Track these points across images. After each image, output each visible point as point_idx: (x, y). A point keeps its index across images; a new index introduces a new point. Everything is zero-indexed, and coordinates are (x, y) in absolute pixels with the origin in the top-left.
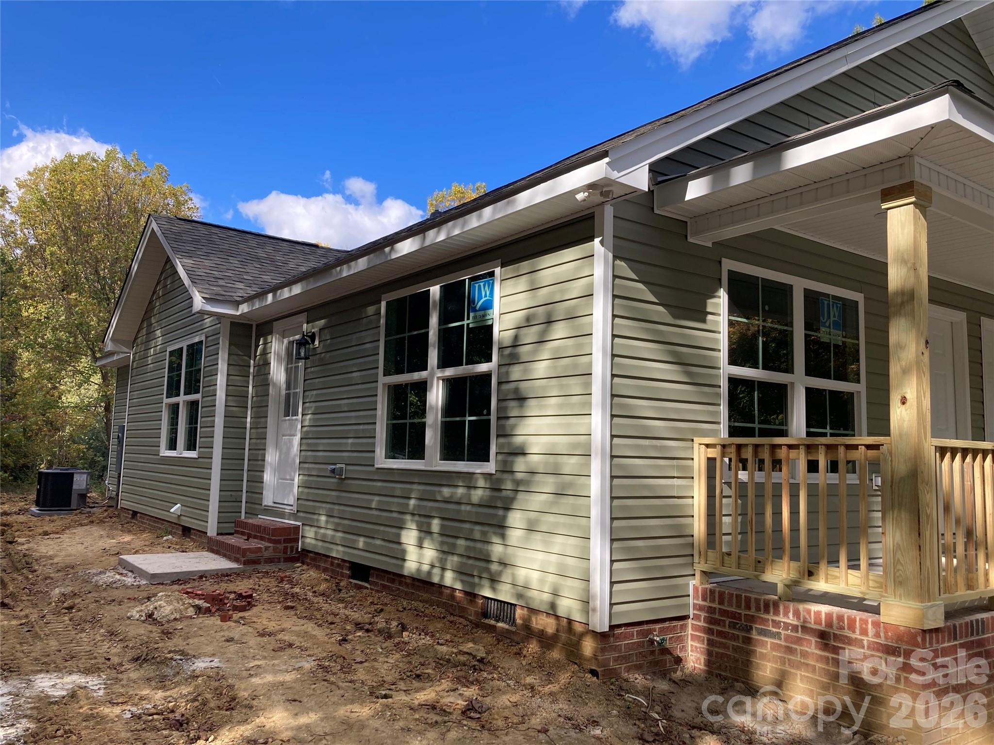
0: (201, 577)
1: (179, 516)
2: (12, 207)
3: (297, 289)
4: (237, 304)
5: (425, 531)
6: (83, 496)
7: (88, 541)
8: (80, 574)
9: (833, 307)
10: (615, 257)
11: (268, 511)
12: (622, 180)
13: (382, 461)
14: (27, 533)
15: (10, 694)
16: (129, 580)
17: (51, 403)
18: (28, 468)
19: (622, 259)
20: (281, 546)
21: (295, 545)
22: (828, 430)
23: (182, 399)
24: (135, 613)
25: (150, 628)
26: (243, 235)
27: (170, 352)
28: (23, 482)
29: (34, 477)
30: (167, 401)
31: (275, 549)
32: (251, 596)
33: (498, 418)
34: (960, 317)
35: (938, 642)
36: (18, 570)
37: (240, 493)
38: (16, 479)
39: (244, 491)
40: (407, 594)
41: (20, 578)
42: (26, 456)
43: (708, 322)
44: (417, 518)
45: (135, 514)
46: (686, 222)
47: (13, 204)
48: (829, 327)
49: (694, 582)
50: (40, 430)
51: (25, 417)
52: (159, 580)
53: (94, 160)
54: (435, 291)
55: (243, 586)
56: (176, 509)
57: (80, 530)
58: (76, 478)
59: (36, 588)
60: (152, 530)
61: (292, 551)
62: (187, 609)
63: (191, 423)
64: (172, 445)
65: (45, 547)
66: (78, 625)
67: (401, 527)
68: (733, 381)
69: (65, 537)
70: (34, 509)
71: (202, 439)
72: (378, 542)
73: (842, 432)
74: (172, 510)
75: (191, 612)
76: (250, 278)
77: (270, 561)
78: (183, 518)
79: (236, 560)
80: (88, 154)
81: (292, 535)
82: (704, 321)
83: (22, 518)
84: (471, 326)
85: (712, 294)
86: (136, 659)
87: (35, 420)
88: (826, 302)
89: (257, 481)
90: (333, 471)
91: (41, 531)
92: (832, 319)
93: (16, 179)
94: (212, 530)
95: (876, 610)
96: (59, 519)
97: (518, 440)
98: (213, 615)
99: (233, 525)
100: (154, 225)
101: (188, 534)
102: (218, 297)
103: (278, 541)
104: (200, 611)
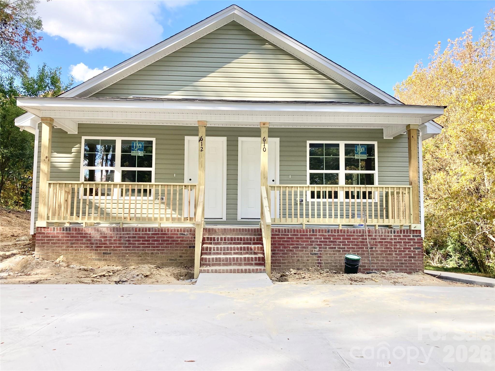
9: (139, 144)
35: (45, 231)
48: (136, 151)
88: (135, 143)
92: (138, 148)
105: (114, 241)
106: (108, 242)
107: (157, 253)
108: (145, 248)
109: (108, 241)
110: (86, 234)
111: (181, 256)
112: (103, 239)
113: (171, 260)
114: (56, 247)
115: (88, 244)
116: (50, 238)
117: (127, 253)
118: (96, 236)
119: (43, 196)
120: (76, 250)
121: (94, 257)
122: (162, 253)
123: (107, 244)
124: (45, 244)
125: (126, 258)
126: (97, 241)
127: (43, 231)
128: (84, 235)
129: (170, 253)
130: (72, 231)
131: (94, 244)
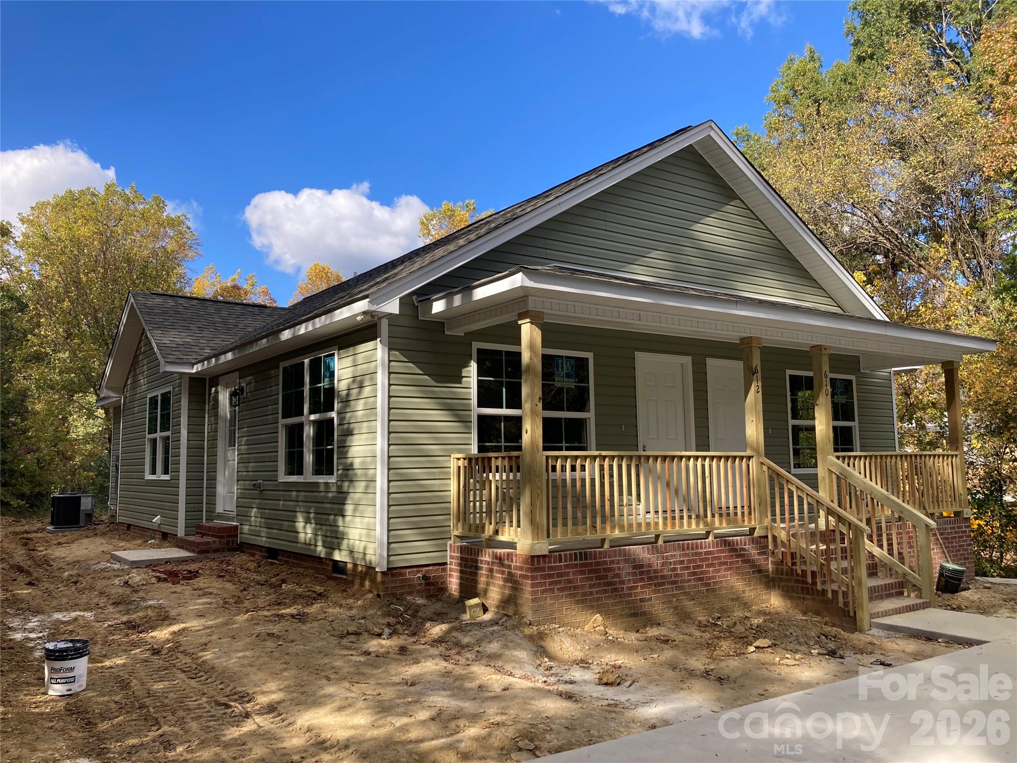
0: (166, 562)
1: (159, 525)
2: (16, 242)
3: (229, 356)
4: (193, 365)
5: (307, 521)
6: (89, 516)
7: (92, 547)
8: (83, 565)
9: (567, 364)
10: (390, 349)
11: (220, 516)
12: (380, 310)
13: (283, 478)
14: (45, 544)
15: (38, 621)
16: (117, 566)
17: (61, 437)
18: (43, 495)
19: (395, 350)
20: (225, 540)
21: (235, 539)
22: (564, 445)
23: (159, 435)
24: (117, 582)
25: (125, 589)
27: (150, 398)
28: (39, 509)
29: (48, 503)
30: (148, 436)
31: (220, 542)
32: (197, 572)
33: (338, 447)
34: (687, 360)
35: (545, 563)
36: (39, 566)
37: (201, 505)
38: (31, 506)
39: (204, 503)
40: (297, 564)
41: (41, 570)
42: (40, 485)
43: (463, 383)
44: (304, 514)
45: (129, 526)
46: (444, 323)
47: (17, 239)
48: (563, 377)
49: (450, 542)
50: (52, 459)
51: (38, 449)
52: (136, 565)
53: (93, 195)
54: (307, 361)
55: (193, 567)
56: (157, 519)
57: (86, 541)
58: (83, 500)
59: (53, 574)
60: (141, 536)
61: (233, 544)
62: (151, 578)
63: (165, 454)
64: (154, 472)
65: (59, 552)
66: (81, 591)
67: (294, 521)
68: (481, 418)
69: (74, 546)
70: (50, 528)
71: (173, 466)
72: (275, 531)
73: (576, 444)
74: (154, 521)
75: (154, 580)
76: (205, 342)
77: (216, 551)
78: (162, 526)
79: (193, 551)
80: (88, 189)
81: (233, 531)
82: (460, 383)
83: (40, 535)
84: (326, 387)
85: (466, 365)
86: (114, 604)
87: (46, 451)
88: (560, 361)
89: (212, 495)
90: (254, 485)
91: (56, 542)
92: (565, 372)
93: (19, 214)
94: (181, 532)
96: (70, 534)
97: (349, 460)
98: (169, 582)
99: (194, 529)
100: (132, 300)
101: (166, 537)
102: (177, 361)
103: (222, 537)
104: (159, 579)
105: (655, 572)
106: (645, 576)
107: (715, 590)
108: (697, 581)
109: (645, 574)
110: (612, 562)
111: (744, 592)
113: (732, 599)
114: (566, 596)
115: (616, 583)
116: (554, 578)
117: (674, 596)
120: (598, 599)
121: (627, 610)
122: (721, 589)
123: (645, 581)
125: (674, 604)
126: (629, 576)
127: (542, 565)
128: (609, 566)
129: (730, 586)
130: (590, 559)
131: (626, 582)
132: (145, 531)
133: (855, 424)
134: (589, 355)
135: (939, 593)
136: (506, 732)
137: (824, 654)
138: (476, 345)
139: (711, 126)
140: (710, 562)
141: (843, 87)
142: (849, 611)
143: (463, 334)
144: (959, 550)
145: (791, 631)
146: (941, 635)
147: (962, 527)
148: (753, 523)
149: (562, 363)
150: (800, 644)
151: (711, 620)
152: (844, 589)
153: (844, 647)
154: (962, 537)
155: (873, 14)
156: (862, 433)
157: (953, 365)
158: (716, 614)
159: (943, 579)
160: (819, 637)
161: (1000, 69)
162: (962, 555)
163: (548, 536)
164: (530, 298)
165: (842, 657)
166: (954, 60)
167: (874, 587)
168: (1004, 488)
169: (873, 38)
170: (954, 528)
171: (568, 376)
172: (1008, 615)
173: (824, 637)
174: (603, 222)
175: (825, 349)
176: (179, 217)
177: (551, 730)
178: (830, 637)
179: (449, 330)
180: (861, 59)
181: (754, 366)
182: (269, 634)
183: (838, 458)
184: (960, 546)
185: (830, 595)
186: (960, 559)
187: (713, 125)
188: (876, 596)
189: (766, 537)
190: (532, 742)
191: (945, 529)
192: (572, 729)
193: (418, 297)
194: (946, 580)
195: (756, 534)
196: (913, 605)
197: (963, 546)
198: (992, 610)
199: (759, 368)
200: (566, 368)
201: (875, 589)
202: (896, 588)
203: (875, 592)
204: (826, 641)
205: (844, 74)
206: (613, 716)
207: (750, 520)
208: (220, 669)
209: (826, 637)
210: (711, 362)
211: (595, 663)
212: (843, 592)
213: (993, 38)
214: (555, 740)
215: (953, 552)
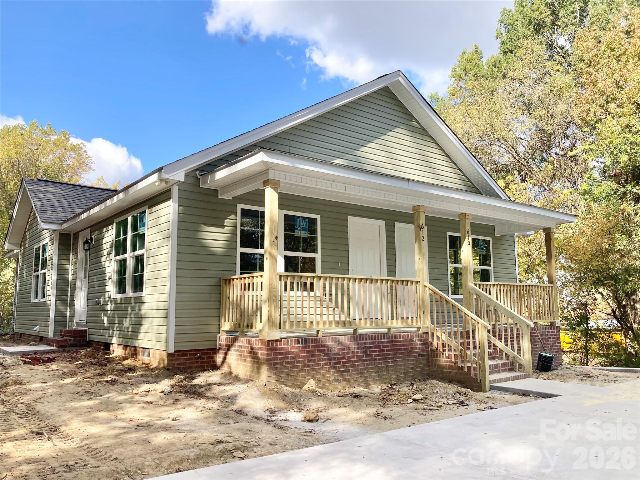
1: (38, 332)
4: (61, 224)
9: (302, 222)
11: (76, 324)
12: (172, 178)
13: (114, 296)
19: (183, 206)
20: (78, 339)
21: (85, 338)
23: (40, 272)
26: (75, 187)
27: (35, 248)
30: (34, 274)
31: (74, 340)
32: (54, 358)
33: (146, 273)
34: (383, 223)
35: (277, 345)
37: (66, 317)
39: (68, 316)
45: (21, 334)
46: (218, 190)
48: (300, 230)
49: (219, 335)
52: (13, 355)
54: (130, 219)
55: (52, 355)
56: (37, 328)
61: (83, 341)
62: (19, 361)
63: (44, 285)
64: (36, 297)
68: (243, 255)
71: (48, 292)
74: (35, 329)
75: (21, 363)
77: (71, 346)
78: (40, 332)
79: (55, 346)
81: (83, 333)
84: (140, 233)
88: (298, 220)
90: (97, 302)
92: (301, 227)
94: (50, 335)
95: (258, 337)
98: (31, 364)
99: (59, 333)
100: (25, 184)
101: (42, 340)
102: (51, 221)
103: (76, 337)
104: (25, 363)
105: (352, 353)
106: (346, 356)
107: (392, 366)
108: (381, 360)
109: (346, 354)
110: (323, 346)
111: (412, 368)
112: (341, 353)
113: (404, 373)
114: (291, 367)
115: (325, 360)
116: (283, 355)
117: (365, 369)
118: (335, 348)
119: (274, 293)
120: (313, 370)
121: (333, 378)
122: (396, 366)
123: (345, 359)
124: (277, 364)
125: (365, 375)
126: (335, 355)
127: (275, 346)
128: (321, 348)
129: (403, 365)
130: (308, 344)
131: (333, 359)
132: (30, 337)
133: (491, 268)
134: (318, 217)
135: (538, 371)
136: (226, 446)
137: (457, 404)
138: (240, 206)
139: (399, 74)
140: (390, 348)
141: (494, 69)
142: (477, 379)
143: (231, 199)
144: (552, 346)
145: (437, 390)
146: (533, 392)
147: (554, 332)
148: (419, 324)
149: (300, 221)
150: (442, 398)
151: (389, 386)
152: (474, 365)
153: (470, 399)
154: (555, 338)
155: (512, 25)
156: (495, 274)
157: (550, 230)
158: (393, 382)
159: (541, 363)
160: (455, 394)
161: (586, 57)
162: (554, 349)
163: (280, 328)
164: (270, 171)
165: (467, 405)
166: (561, 55)
167: (495, 365)
168: (589, 317)
169: (513, 40)
170: (549, 332)
171: (304, 229)
172: (578, 383)
173: (458, 394)
174: (329, 132)
175: (468, 216)
176: (79, 145)
177: (259, 445)
178: (462, 394)
179: (221, 195)
180: (505, 53)
181: (421, 224)
182: (86, 392)
183: (476, 285)
184: (553, 344)
185: (466, 370)
186: (553, 352)
187: (400, 73)
188: (495, 371)
189: (427, 333)
190: (243, 453)
191: (544, 333)
192: (273, 445)
193: (200, 173)
194: (542, 363)
195: (421, 332)
196: (518, 376)
197: (555, 343)
198: (568, 380)
199: (424, 225)
200: (303, 224)
201: (495, 366)
202: (508, 366)
203: (495, 368)
204: (460, 396)
205: (495, 62)
206: (305, 438)
207: (417, 322)
208: (42, 412)
209: (460, 394)
210: (397, 225)
211: (306, 409)
212: (474, 367)
213: (582, 39)
214: (260, 451)
215: (548, 347)
